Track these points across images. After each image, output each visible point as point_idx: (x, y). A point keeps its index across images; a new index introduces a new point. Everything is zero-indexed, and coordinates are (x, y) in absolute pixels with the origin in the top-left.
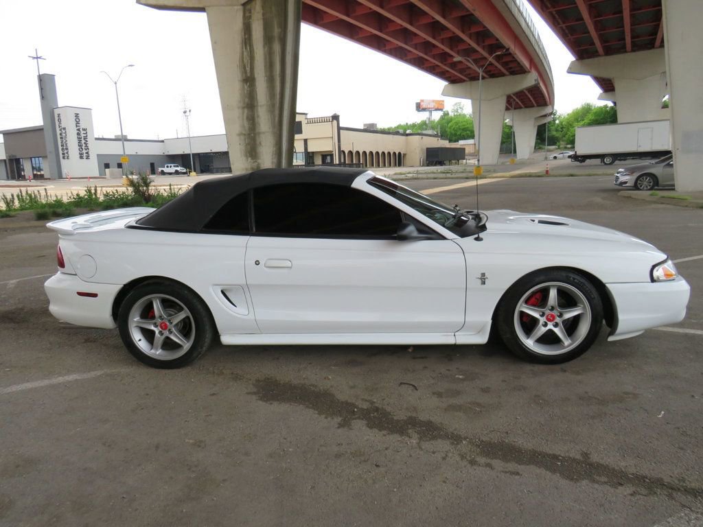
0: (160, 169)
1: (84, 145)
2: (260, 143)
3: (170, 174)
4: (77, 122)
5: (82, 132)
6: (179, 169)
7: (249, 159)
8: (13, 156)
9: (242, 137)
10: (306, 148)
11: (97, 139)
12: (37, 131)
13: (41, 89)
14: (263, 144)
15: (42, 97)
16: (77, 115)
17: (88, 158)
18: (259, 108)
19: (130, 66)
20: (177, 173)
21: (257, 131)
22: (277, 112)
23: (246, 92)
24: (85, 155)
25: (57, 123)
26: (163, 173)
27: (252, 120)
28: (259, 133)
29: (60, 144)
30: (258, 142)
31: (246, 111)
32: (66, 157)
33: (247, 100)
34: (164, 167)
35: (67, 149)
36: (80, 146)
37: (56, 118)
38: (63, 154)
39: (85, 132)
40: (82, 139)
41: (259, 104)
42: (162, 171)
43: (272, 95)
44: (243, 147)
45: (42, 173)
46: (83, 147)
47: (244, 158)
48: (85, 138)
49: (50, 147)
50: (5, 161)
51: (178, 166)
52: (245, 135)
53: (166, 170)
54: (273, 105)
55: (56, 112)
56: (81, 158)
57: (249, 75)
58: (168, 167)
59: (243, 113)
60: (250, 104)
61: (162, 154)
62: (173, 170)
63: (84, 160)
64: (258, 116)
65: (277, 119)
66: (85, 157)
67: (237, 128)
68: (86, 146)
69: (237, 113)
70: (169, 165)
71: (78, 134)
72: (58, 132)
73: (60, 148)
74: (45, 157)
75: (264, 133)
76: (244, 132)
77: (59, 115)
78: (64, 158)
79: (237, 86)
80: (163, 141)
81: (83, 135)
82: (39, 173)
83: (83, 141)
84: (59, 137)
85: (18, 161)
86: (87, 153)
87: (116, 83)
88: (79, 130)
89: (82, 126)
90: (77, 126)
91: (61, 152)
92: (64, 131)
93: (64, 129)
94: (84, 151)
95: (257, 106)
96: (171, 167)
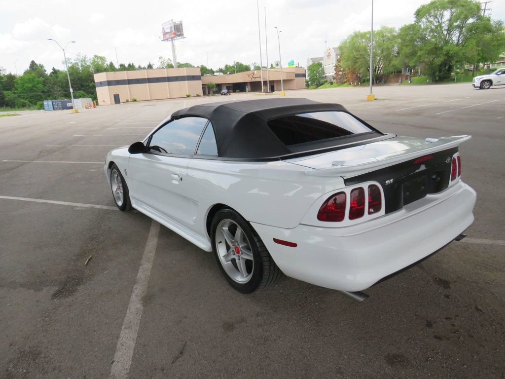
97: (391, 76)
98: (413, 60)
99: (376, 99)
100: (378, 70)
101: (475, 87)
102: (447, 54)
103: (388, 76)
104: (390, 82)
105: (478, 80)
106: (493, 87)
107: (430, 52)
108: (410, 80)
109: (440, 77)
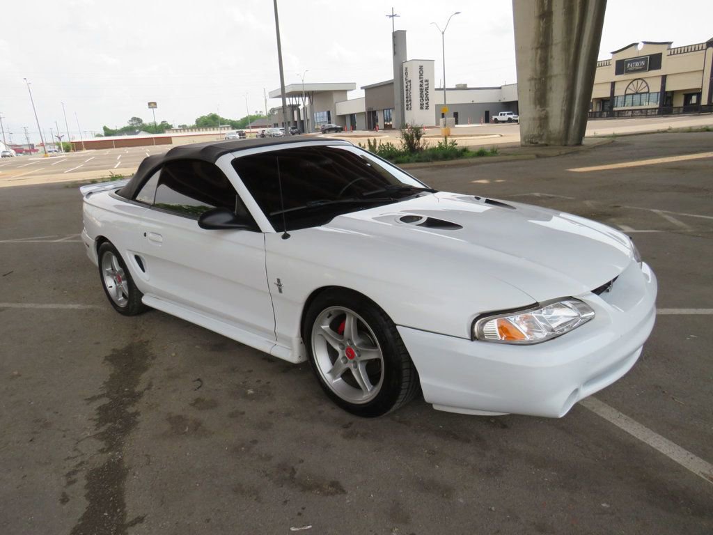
0: (494, 117)
1: (425, 96)
2: (551, 88)
3: (504, 122)
4: (421, 75)
5: (425, 83)
6: (511, 116)
7: (538, 107)
8: (370, 109)
9: (533, 82)
10: (663, 86)
11: (436, 89)
12: (389, 84)
13: (394, 45)
14: (554, 89)
15: (395, 53)
16: (421, 68)
17: (427, 108)
18: (554, 47)
19: (457, 13)
20: (510, 121)
21: (549, 74)
22: (572, 50)
23: (541, 29)
24: (425, 105)
25: (404, 76)
26: (496, 121)
27: (545, 62)
28: (551, 77)
29: (405, 96)
30: (548, 88)
31: (539, 52)
32: (409, 108)
33: (541, 39)
34: (498, 115)
35: (410, 100)
36: (422, 97)
37: (404, 72)
38: (407, 105)
39: (426, 83)
40: (424, 91)
41: (555, 42)
42: (496, 119)
43: (569, 30)
44: (532, 94)
45: (391, 123)
46: (424, 98)
47: (532, 106)
48: (427, 89)
49: (397, 100)
50: (365, 113)
51: (511, 114)
52: (536, 79)
53: (499, 118)
54: (569, 42)
55: (405, 65)
56: (422, 108)
57: (546, 8)
58: (501, 115)
59: (537, 53)
60: (544, 44)
61: (498, 101)
62: (505, 118)
63: (424, 110)
64: (552, 57)
65: (572, 58)
66: (425, 108)
67: (529, 73)
68: (427, 97)
69: (530, 55)
70: (503, 113)
71: (421, 86)
72: (405, 85)
73: (405, 99)
74: (393, 109)
75: (556, 76)
76: (535, 77)
77: (406, 68)
78: (407, 109)
79: (533, 24)
80: (500, 88)
81: (424, 87)
82: (388, 124)
83: (424, 93)
84: (405, 89)
85: (374, 113)
86: (427, 104)
87: (443, 33)
88: (422, 81)
89: (425, 77)
90: (420, 78)
91: (405, 104)
92: (409, 84)
93: (410, 81)
94: (425, 102)
95: (552, 44)
96: (504, 114)
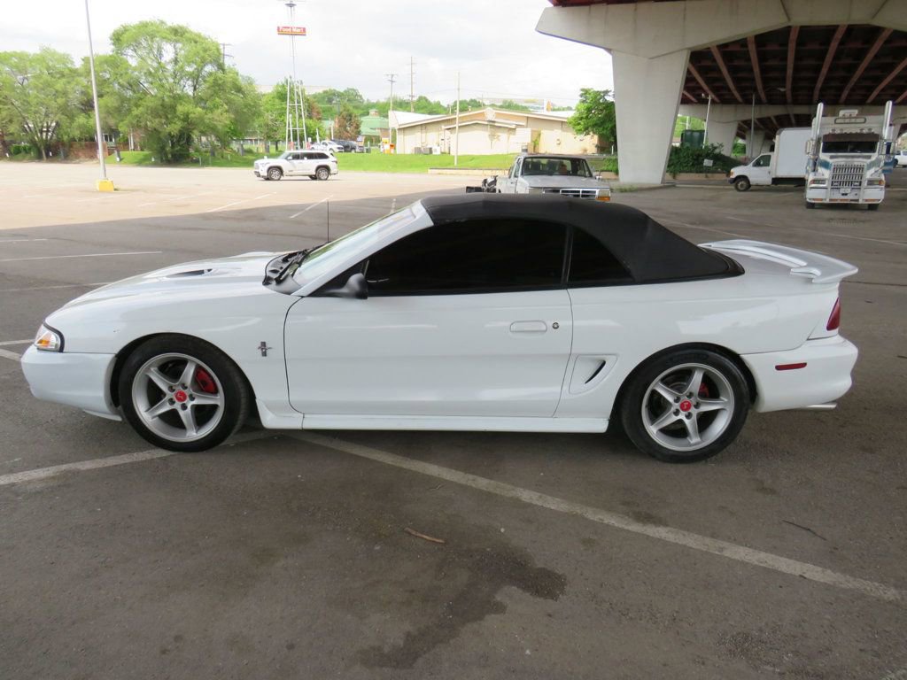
97: (76, 145)
98: (125, 122)
99: (115, 190)
100: (48, 131)
101: (259, 176)
102: (186, 118)
103: (71, 146)
104: (77, 157)
105: (263, 165)
106: (285, 178)
107: (155, 113)
108: (119, 156)
109: (173, 155)
